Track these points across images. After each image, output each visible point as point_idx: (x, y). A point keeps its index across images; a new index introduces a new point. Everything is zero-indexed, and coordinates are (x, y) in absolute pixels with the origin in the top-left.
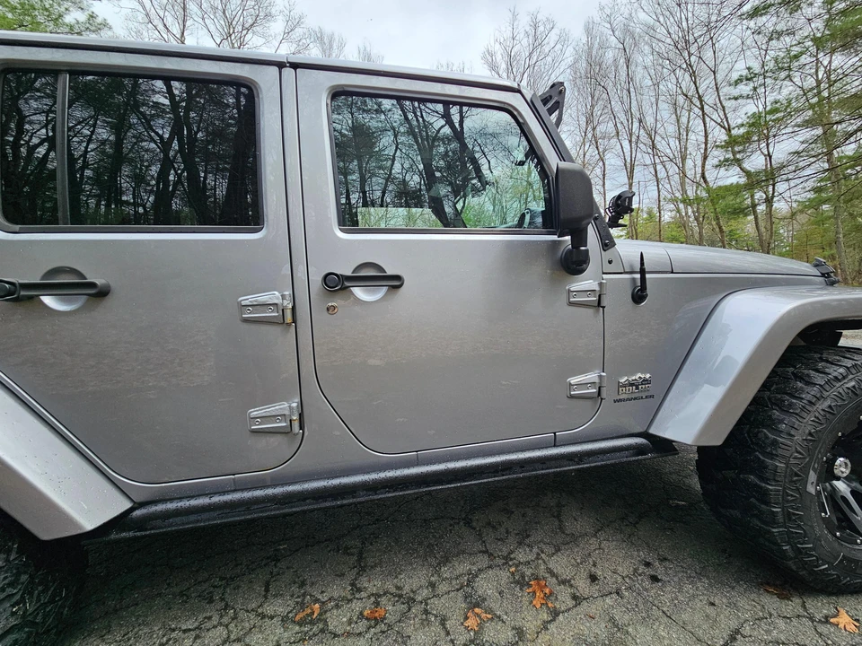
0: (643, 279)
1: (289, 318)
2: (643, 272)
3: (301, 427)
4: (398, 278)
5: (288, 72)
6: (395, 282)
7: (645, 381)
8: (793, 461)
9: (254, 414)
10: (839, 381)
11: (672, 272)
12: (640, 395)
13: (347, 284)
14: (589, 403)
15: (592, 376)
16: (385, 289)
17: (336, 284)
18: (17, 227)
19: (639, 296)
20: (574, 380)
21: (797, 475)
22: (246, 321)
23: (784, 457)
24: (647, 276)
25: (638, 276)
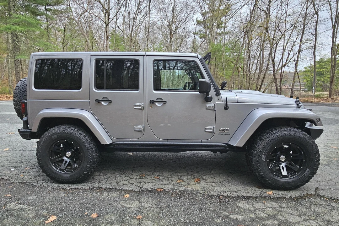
0: (227, 104)
1: (143, 109)
2: (227, 102)
3: (144, 131)
4: (165, 101)
5: (145, 57)
6: (165, 102)
7: (227, 130)
8: (258, 152)
9: (135, 127)
10: (275, 133)
11: (237, 102)
12: (226, 133)
13: (155, 102)
14: (211, 133)
15: (212, 127)
16: (162, 104)
17: (152, 102)
18: (98, 89)
19: (226, 108)
20: (206, 128)
21: (259, 155)
22: (135, 108)
23: (256, 151)
24: (228, 103)
25: (226, 103)
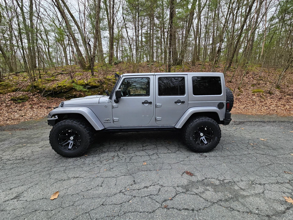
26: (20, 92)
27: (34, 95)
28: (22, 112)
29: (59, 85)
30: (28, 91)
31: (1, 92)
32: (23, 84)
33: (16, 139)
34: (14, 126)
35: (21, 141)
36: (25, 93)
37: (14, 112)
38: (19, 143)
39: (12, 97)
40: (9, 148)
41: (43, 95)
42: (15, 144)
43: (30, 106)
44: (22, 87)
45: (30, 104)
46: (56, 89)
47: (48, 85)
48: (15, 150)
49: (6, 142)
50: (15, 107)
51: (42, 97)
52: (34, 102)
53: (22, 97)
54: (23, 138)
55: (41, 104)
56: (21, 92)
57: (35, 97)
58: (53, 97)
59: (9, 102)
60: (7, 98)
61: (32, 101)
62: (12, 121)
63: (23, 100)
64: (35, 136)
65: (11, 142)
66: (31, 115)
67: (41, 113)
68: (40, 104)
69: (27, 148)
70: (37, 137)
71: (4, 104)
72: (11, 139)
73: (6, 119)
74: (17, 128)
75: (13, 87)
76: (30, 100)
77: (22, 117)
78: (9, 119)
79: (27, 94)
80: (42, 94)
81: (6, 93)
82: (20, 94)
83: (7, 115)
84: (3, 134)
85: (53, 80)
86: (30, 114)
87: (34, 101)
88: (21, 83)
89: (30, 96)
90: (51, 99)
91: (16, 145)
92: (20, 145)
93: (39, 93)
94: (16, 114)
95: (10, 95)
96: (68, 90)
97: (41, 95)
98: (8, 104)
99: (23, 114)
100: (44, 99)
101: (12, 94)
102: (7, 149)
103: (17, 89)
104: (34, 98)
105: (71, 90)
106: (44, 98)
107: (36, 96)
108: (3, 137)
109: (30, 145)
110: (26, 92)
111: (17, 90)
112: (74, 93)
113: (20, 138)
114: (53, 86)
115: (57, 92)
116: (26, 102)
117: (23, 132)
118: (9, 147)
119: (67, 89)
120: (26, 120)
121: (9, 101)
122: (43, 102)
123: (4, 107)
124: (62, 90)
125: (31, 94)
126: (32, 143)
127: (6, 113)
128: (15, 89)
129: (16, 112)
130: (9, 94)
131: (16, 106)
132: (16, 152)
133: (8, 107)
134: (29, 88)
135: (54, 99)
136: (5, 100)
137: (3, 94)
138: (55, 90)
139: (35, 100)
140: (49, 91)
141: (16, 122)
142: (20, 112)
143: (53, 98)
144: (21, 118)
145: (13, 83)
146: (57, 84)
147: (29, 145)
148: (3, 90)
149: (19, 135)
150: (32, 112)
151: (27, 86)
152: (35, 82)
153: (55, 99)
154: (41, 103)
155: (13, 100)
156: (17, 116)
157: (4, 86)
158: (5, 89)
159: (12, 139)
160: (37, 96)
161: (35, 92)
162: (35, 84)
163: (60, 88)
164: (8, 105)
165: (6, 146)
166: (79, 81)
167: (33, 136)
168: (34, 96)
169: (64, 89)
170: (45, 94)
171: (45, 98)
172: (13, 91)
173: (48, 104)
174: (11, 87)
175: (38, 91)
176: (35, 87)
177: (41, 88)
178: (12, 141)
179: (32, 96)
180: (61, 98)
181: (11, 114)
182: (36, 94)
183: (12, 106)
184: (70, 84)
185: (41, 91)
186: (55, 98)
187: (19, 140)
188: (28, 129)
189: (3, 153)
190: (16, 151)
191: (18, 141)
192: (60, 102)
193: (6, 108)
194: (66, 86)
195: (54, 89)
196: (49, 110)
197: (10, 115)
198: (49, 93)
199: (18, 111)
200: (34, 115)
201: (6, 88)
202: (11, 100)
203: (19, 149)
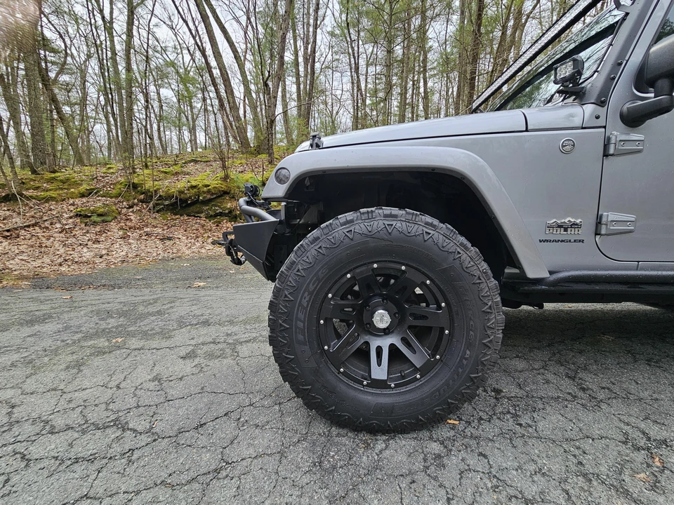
26: (98, 199)
27: (131, 207)
28: (101, 246)
29: (194, 183)
30: (117, 197)
31: (53, 195)
32: (106, 178)
33: (86, 315)
34: (81, 279)
35: (103, 325)
36: (109, 201)
37: (81, 245)
38: (97, 334)
39: (78, 210)
40: (56, 352)
41: (154, 207)
42: (80, 335)
43: (121, 233)
44: (104, 186)
45: (121, 228)
46: (186, 194)
47: (166, 183)
48: (79, 365)
49: (50, 327)
50: (84, 235)
51: (150, 212)
52: (130, 224)
53: (102, 210)
54: (109, 314)
55: (149, 229)
56: (100, 198)
57: (132, 212)
58: (175, 214)
59: (71, 220)
60: (65, 210)
61: (127, 219)
62: (75, 267)
63: (104, 217)
64: (151, 309)
65: (66, 328)
66: (124, 253)
67: (149, 250)
68: (146, 230)
69: (130, 359)
70: (159, 313)
71: (58, 225)
72: (66, 316)
73: (60, 260)
74: (89, 285)
75: (81, 185)
76: (121, 219)
77: (101, 257)
78: (66, 260)
79: (115, 204)
80: (151, 205)
81: (64, 200)
82: (97, 203)
83: (62, 251)
84: (42, 298)
85: (177, 174)
86: (121, 251)
87: (131, 220)
88: (103, 177)
89: (122, 208)
90: (172, 219)
91: (86, 338)
92: (102, 342)
93: (142, 201)
94: (85, 250)
95: (73, 204)
96: (215, 196)
97: (148, 206)
98: (66, 224)
99: (104, 252)
100: (155, 218)
101: (78, 201)
102: (46, 359)
103: (91, 189)
104: (130, 214)
105: (221, 196)
106: (154, 215)
107: (135, 208)
108: (42, 307)
109: (141, 343)
110: (111, 198)
111: (90, 194)
112: (229, 204)
113: (98, 313)
114: (179, 186)
115: (187, 200)
116: (112, 223)
117: (108, 294)
118: (57, 350)
119: (213, 194)
120: (112, 266)
121: (71, 218)
122: (153, 226)
123: (56, 232)
124: (199, 197)
125: (124, 203)
126: (145, 335)
127: (59, 246)
128: (87, 190)
129: (87, 245)
130: (71, 201)
131: (88, 232)
132: (85, 376)
133: (67, 232)
134: (120, 189)
135: (179, 219)
136: (62, 216)
137: (57, 201)
138: (182, 195)
139: (132, 218)
140: (170, 197)
141: (85, 270)
142: (95, 246)
143: (177, 217)
144: (98, 260)
145: (84, 177)
146: (188, 182)
147: (134, 343)
148: (58, 192)
149: (93, 302)
150: (125, 248)
151: (114, 184)
152: (136, 175)
153: (182, 218)
154: (147, 226)
155: (80, 215)
156: (87, 254)
157: (61, 181)
158: (62, 189)
159: (72, 315)
160: (138, 208)
161: (134, 199)
162: (136, 181)
163: (195, 190)
164: (67, 227)
165: (47, 343)
166: (241, 174)
167: (141, 308)
168: (131, 210)
169: (204, 192)
170: (157, 204)
171: (157, 215)
172: (83, 196)
173: (163, 230)
174: (77, 184)
175: (142, 197)
176: (135, 186)
177: (149, 191)
178: (72, 323)
179: (125, 209)
180: (195, 217)
181: (74, 250)
182: (137, 205)
183: (78, 232)
184: (219, 182)
185: (148, 196)
186: (181, 215)
187: (95, 319)
188: (120, 288)
189: (28, 381)
190: (86, 371)
191: (92, 325)
192: (193, 226)
193: (61, 235)
194: (209, 186)
195: (181, 192)
196: (168, 243)
197: (69, 253)
198: (167, 203)
199: (90, 243)
200: (130, 256)
201: (66, 187)
202: (77, 215)
203: (97, 361)
